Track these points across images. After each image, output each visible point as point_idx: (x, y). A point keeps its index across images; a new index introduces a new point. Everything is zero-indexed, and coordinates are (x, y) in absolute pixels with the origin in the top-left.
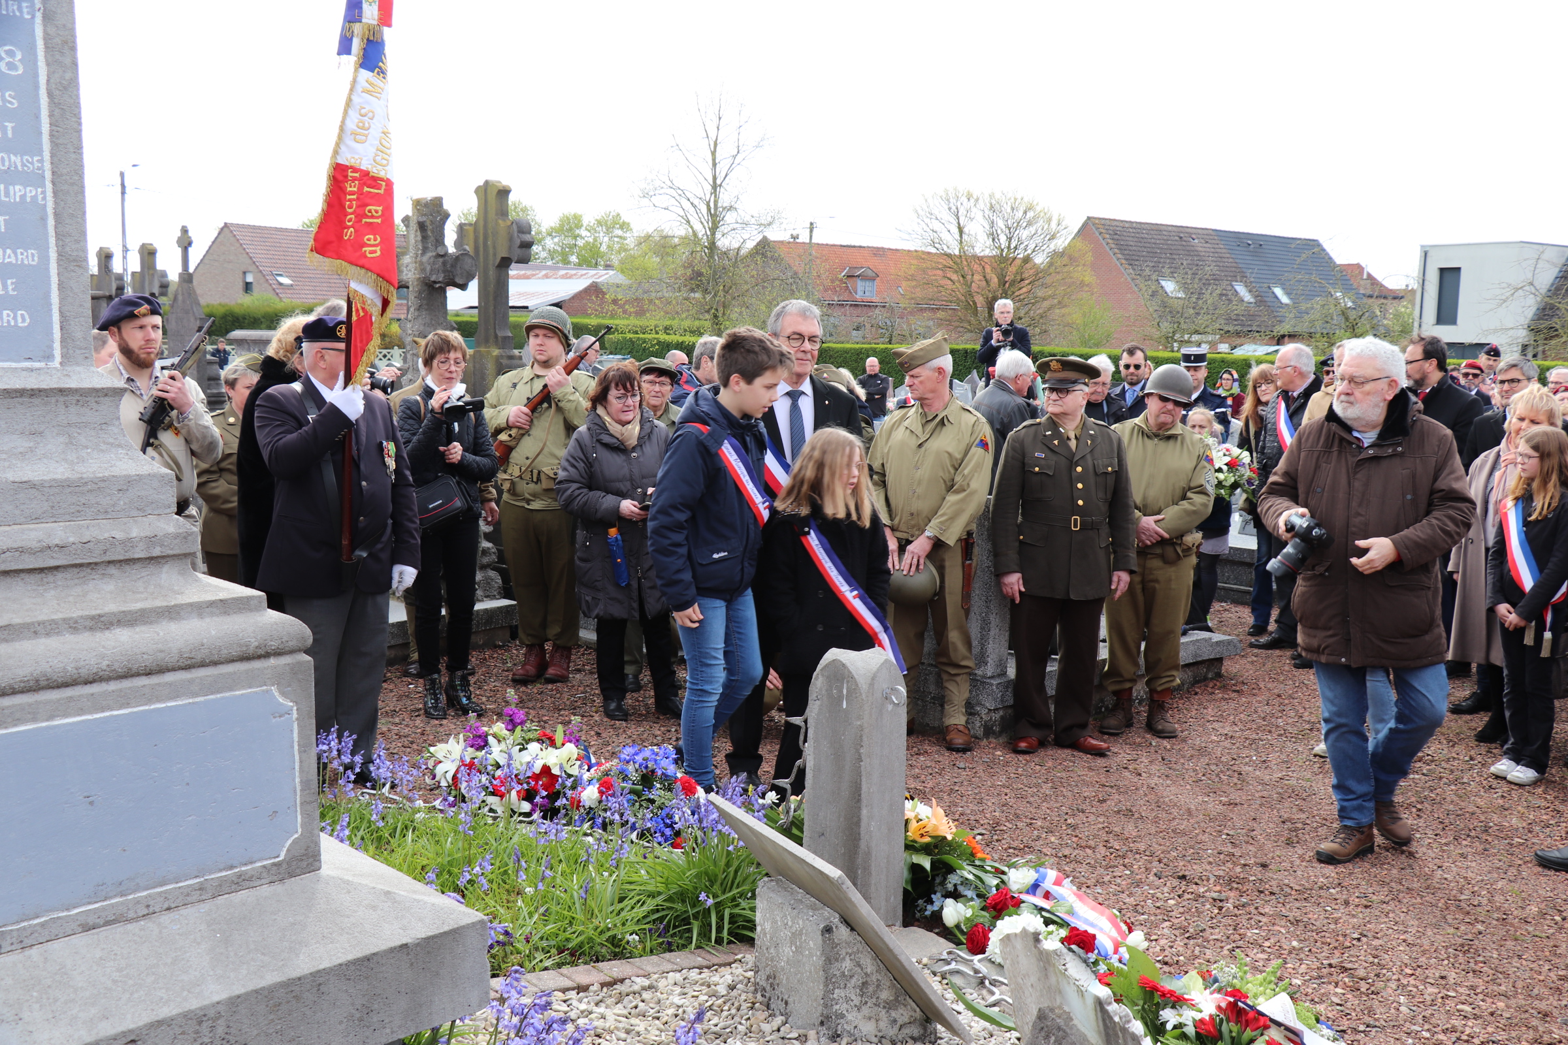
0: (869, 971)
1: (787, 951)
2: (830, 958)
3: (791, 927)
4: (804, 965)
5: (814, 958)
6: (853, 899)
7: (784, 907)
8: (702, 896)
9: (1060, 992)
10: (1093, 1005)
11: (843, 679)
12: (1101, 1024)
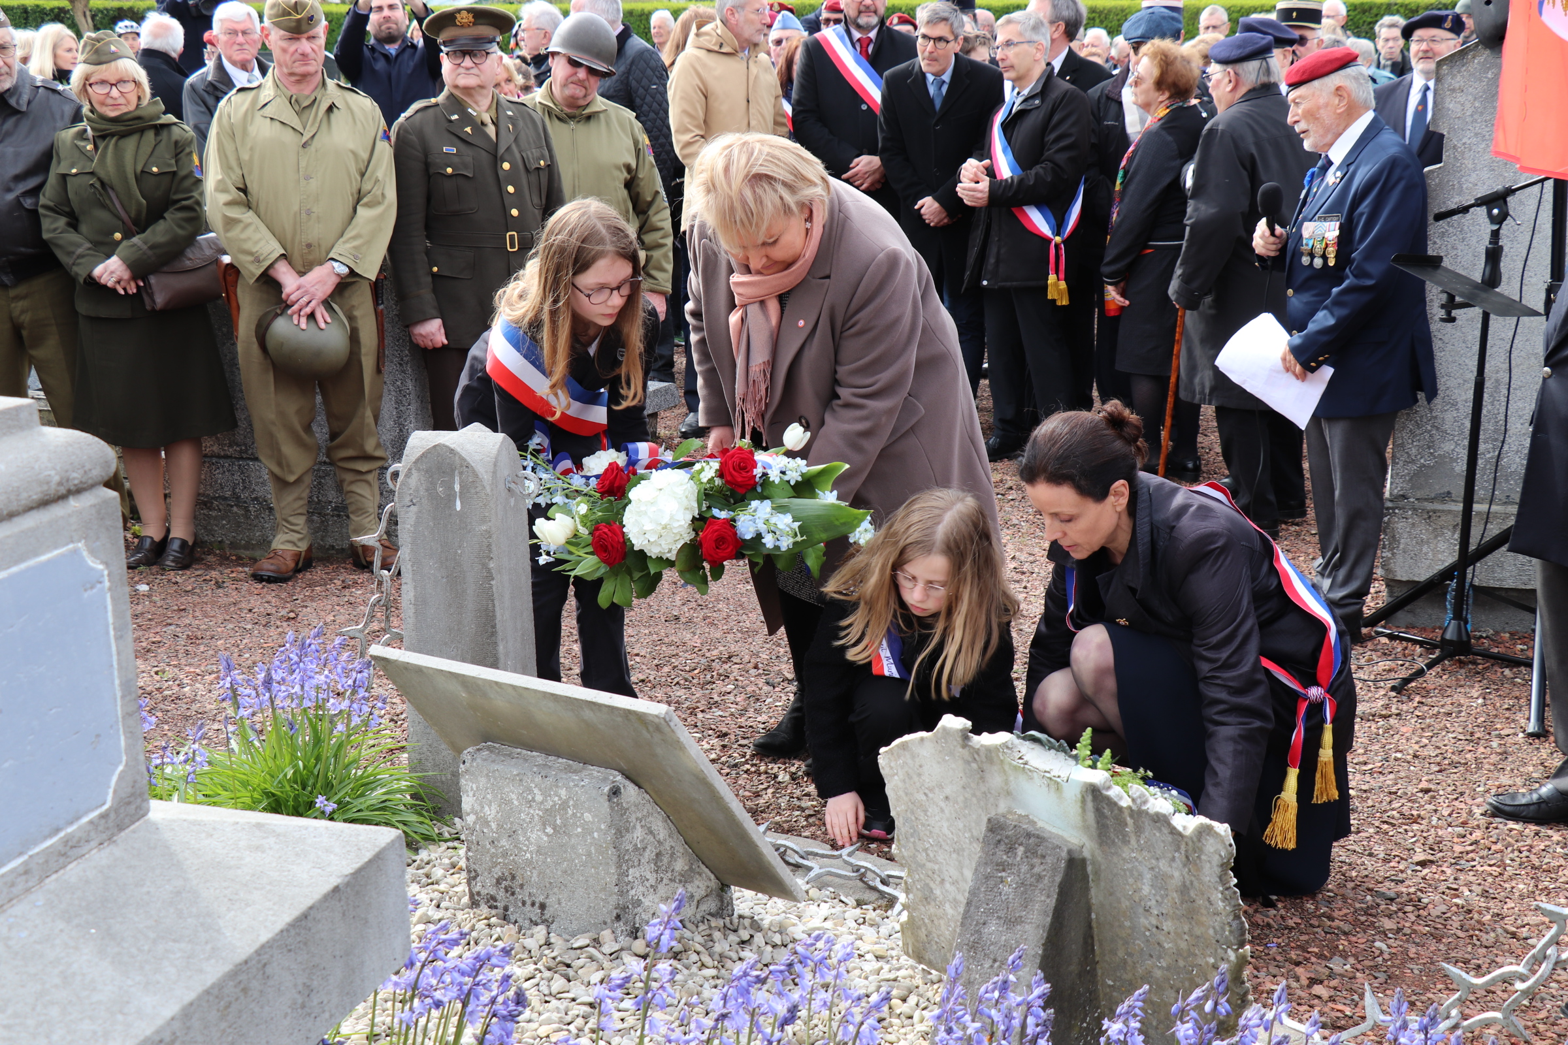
0: (661, 837)
1: (536, 836)
2: (621, 831)
3: (542, 803)
4: (573, 847)
5: (596, 835)
6: (682, 739)
7: (525, 778)
8: (320, 801)
9: (1009, 793)
10: (1079, 796)
11: (453, 471)
12: (1091, 816)
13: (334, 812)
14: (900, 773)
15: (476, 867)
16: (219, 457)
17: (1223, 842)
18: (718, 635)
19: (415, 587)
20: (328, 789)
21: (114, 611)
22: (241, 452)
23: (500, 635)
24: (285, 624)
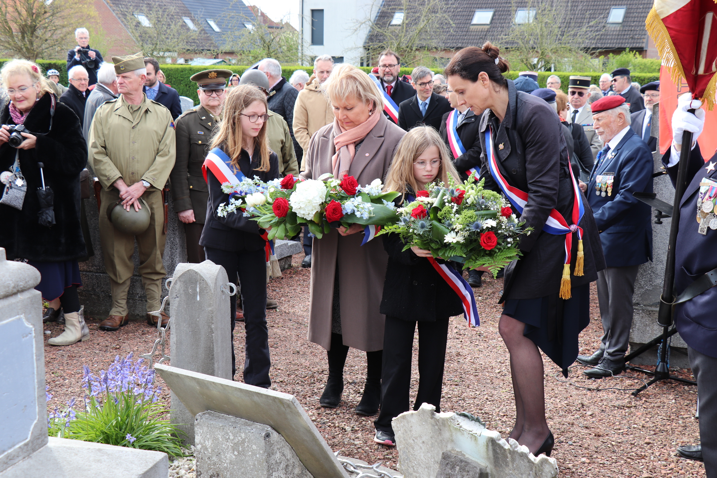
0: (289, 457)
1: (230, 456)
2: (270, 454)
3: (233, 440)
4: (247, 461)
5: (258, 456)
6: (300, 411)
7: (225, 428)
8: (128, 436)
9: (452, 441)
10: (486, 443)
11: (196, 282)
12: (491, 453)
13: (134, 442)
14: (402, 430)
15: (201, 470)
16: (87, 271)
17: (553, 467)
18: (317, 360)
19: (177, 336)
20: (132, 430)
21: (36, 347)
22: (97, 269)
23: (216, 359)
24: (114, 351)
